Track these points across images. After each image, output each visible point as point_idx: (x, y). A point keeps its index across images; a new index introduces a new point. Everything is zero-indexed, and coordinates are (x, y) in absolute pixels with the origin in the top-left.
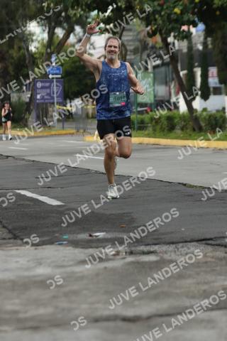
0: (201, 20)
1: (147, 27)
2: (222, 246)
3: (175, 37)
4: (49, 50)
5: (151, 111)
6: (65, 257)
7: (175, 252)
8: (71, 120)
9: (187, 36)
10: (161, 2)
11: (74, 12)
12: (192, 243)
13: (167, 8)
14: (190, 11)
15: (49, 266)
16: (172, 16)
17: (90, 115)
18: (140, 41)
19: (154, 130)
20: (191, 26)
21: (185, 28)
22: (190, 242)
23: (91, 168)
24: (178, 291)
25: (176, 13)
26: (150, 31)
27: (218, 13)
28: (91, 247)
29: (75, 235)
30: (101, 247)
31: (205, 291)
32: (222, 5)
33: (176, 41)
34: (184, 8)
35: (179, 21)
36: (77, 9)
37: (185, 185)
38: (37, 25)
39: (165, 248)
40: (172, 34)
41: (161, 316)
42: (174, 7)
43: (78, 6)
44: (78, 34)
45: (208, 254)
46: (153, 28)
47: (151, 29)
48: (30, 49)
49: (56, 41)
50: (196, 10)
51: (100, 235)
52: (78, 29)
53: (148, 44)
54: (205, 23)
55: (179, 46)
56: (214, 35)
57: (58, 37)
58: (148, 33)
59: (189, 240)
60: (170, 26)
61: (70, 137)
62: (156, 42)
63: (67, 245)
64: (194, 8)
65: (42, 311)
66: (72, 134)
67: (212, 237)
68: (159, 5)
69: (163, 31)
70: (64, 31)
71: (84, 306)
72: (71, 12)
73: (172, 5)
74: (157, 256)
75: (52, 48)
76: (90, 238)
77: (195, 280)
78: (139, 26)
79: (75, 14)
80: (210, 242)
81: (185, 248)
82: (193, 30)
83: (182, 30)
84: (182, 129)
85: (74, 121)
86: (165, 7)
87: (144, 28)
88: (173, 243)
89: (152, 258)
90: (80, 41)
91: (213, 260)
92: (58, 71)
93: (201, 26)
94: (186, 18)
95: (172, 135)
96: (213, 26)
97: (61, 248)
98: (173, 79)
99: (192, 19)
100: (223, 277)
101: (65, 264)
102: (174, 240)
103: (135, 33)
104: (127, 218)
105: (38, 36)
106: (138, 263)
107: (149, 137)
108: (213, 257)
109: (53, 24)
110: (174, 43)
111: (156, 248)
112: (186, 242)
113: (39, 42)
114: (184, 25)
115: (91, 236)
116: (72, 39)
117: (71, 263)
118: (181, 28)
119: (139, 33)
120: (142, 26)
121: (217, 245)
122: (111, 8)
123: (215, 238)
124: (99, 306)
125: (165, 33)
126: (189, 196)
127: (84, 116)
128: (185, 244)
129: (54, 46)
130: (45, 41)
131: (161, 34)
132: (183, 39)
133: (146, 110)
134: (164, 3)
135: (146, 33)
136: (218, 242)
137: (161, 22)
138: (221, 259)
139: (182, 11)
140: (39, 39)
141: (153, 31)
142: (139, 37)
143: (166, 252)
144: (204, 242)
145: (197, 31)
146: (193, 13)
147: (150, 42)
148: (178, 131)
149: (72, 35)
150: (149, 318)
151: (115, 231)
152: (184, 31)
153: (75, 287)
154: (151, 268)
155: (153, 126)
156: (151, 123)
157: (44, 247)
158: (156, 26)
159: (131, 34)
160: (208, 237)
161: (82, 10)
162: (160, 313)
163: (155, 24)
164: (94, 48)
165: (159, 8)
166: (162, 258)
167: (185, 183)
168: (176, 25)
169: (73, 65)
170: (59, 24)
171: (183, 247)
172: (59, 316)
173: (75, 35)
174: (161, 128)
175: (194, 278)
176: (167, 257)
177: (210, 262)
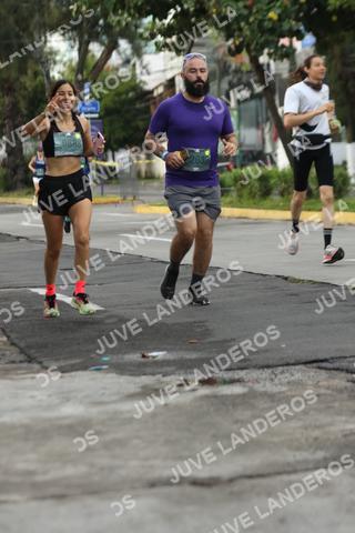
0: (308, 30)
1: (227, 40)
2: (342, 370)
3: (270, 55)
4: (80, 77)
5: (235, 167)
6: (105, 388)
7: (272, 380)
8: (114, 181)
9: (289, 53)
10: (248, 3)
11: (118, 18)
12: (297, 367)
13: (257, 12)
14: (293, 16)
15: (81, 402)
16: (266, 23)
17: (143, 174)
18: (218, 61)
19: (240, 196)
20: (294, 39)
21: (284, 41)
22: (294, 364)
23: (144, 255)
24: (276, 439)
25: (270, 19)
26: (233, 47)
27: (334, 18)
28: (145, 374)
29: (120, 356)
30: (159, 373)
31: (316, 439)
32: (341, 7)
33: (272, 62)
34: (283, 12)
35: (276, 31)
36: (122, 14)
37: (286, 278)
38: (61, 38)
39: (255, 374)
40: (266, 51)
41: (250, 477)
42: (268, 11)
43: (123, 8)
44: (124, 51)
45: (320, 384)
46: (237, 43)
47: (234, 43)
48: (51, 74)
49: (91, 63)
50: (301, 15)
51: (159, 355)
52: (124, 44)
53: (230, 67)
54: (315, 34)
55: (276, 69)
56: (329, 51)
57: (93, 56)
58: (230, 49)
59: (293, 361)
60: (263, 39)
61: (112, 208)
62: (242, 64)
63: (107, 371)
64: (299, 11)
65: (70, 471)
66: (116, 203)
67: (328, 357)
68: (245, 7)
69: (252, 47)
70: (103, 48)
71: (134, 463)
72: (113, 19)
73: (265, 8)
74: (244, 386)
75: (85, 73)
76: (143, 360)
77: (300, 424)
78: (217, 38)
79: (119, 22)
80: (324, 365)
81: (287, 375)
82: (297, 44)
83: (280, 44)
84: (282, 194)
85: (118, 183)
86: (254, 10)
87: (223, 42)
88: (268, 367)
89: (237, 389)
90: (127, 62)
91: (329, 392)
92: (94, 109)
93: (310, 39)
94: (286, 26)
95: (267, 202)
96: (327, 38)
97: (98, 375)
98: (268, 119)
99: (295, 28)
100: (344, 418)
101: (105, 399)
102: (271, 362)
103: (210, 50)
104: (199, 330)
105: (64, 55)
106: (215, 397)
107: (233, 207)
108: (328, 388)
109: (86, 37)
110: (268, 65)
111: (241, 374)
112: (288, 364)
113: (64, 64)
114: (283, 37)
115: (144, 356)
116: (115, 59)
117: (114, 398)
118: (278, 41)
119: (216, 49)
120: (220, 39)
121: (334, 369)
122: (172, 11)
123: (332, 358)
124: (157, 462)
125: (255, 49)
126: (292, 295)
127: (134, 175)
128: (285, 368)
129: (87, 71)
130: (74, 63)
131: (249, 51)
132: (282, 57)
133: (227, 166)
134: (253, 4)
135: (226, 49)
136: (336, 365)
137: (248, 33)
138: (340, 391)
139: (279, 15)
140: (65, 59)
141: (236, 47)
142: (216, 56)
143: (257, 381)
144: (315, 365)
145: (303, 46)
146: (298, 20)
147: (233, 62)
148: (275, 198)
149: (114, 54)
150: (231, 480)
151: (181, 349)
152: (283, 46)
153: (120, 435)
154: (234, 405)
155: (238, 190)
156: (235, 185)
157: (73, 373)
158: (241, 39)
159: (205, 50)
160: (321, 357)
161: (130, 15)
162: (248, 472)
163: (239, 37)
164: (149, 73)
165: (245, 12)
166: (251, 389)
167: (286, 275)
168: (271, 38)
169: (116, 99)
170: (95, 37)
171: (282, 372)
172: (96, 478)
173: (119, 53)
174: (251, 193)
175: (300, 420)
176: (259, 387)
177: (325, 394)
